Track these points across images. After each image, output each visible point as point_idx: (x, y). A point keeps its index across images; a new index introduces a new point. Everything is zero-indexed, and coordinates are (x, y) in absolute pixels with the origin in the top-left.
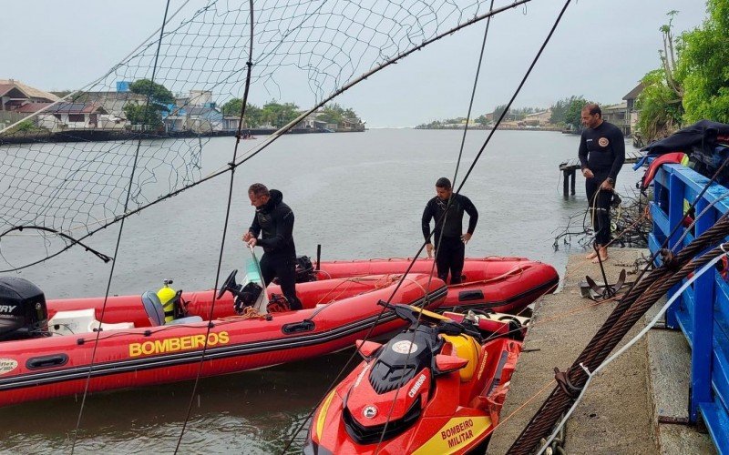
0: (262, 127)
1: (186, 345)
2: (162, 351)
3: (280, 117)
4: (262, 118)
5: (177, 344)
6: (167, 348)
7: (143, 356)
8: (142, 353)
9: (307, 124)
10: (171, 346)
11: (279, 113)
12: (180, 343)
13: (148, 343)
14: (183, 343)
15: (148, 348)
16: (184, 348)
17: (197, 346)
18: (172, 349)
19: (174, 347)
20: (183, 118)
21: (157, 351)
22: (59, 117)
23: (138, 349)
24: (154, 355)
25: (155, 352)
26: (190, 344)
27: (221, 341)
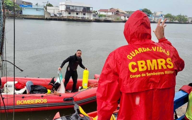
0: (175, 21)
1: (34, 102)
2: (26, 103)
3: (181, 19)
4: (175, 19)
5: (31, 102)
6: (28, 103)
7: (21, 105)
8: (20, 104)
9: (188, 21)
10: (29, 102)
11: (180, 18)
12: (32, 101)
13: (23, 100)
14: (33, 101)
15: (22, 102)
16: (33, 103)
17: (37, 103)
18: (29, 103)
19: (30, 102)
20: (153, 18)
21: (25, 103)
22: (125, 17)
23: (19, 102)
24: (24, 104)
25: (24, 103)
26: (35, 102)
27: (44, 102)
